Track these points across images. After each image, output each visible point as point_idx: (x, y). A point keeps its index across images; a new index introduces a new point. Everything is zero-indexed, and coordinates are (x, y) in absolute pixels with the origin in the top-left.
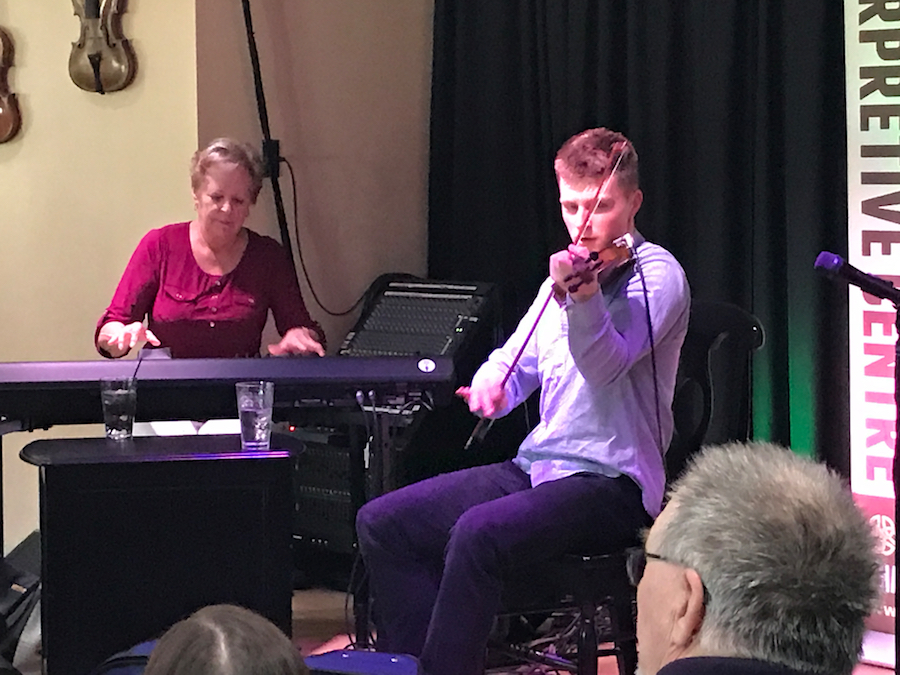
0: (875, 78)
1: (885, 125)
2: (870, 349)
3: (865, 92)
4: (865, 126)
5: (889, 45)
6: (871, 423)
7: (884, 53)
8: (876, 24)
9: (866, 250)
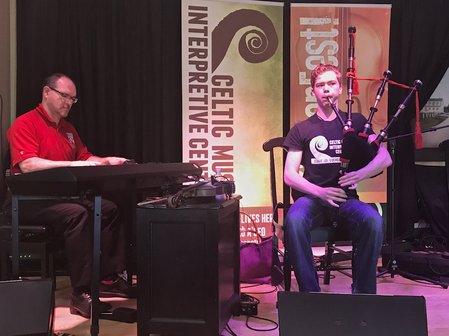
0: (194, 76)
1: (199, 91)
3: (190, 80)
4: (191, 91)
5: (200, 66)
7: (198, 68)
8: (195, 59)
9: (191, 131)
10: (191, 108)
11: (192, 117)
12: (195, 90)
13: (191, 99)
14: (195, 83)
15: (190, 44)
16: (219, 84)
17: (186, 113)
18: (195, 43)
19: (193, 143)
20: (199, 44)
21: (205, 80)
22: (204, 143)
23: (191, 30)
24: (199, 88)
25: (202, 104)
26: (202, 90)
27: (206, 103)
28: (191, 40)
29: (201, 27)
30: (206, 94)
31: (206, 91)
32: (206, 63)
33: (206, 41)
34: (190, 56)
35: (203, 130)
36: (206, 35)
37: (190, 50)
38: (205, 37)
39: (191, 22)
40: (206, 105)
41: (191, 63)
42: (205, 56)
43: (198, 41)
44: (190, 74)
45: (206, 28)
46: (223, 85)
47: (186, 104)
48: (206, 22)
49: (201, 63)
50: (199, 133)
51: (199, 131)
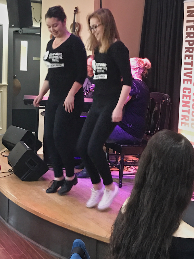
0: (188, 49)
1: (189, 58)
2: (183, 102)
3: (186, 52)
4: (185, 59)
5: (190, 43)
6: (182, 116)
8: (189, 39)
9: (184, 83)
10: (185, 69)
11: (185, 74)
12: (187, 58)
13: (185, 64)
14: (188, 53)
15: (187, 30)
17: (183, 71)
18: (189, 29)
19: (185, 90)
20: (190, 30)
21: (192, 52)
22: (189, 91)
23: (188, 21)
24: (189, 56)
26: (191, 58)
28: (187, 27)
29: (192, 18)
30: (192, 60)
34: (186, 37)
35: (189, 82)
37: (187, 33)
39: (188, 16)
40: (192, 67)
41: (186, 41)
42: (193, 37)
43: (191, 27)
44: (186, 48)
47: (183, 66)
49: (191, 41)
50: (187, 84)
51: (187, 83)
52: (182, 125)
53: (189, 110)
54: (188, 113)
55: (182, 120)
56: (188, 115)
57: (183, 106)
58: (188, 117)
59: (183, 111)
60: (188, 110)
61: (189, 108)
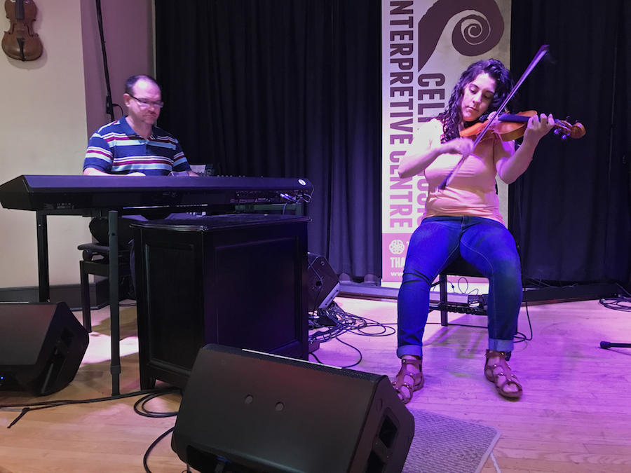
0: (397, 77)
1: (402, 94)
2: (392, 179)
3: (392, 82)
4: (392, 95)
5: (404, 64)
6: (392, 207)
7: (401, 67)
8: (398, 56)
9: (392, 142)
10: (393, 115)
11: (393, 126)
12: (397, 94)
13: (393, 105)
14: (398, 84)
15: (392, 39)
16: (427, 84)
17: (387, 121)
18: (397, 38)
19: (396, 157)
20: (402, 38)
21: (410, 81)
23: (393, 23)
24: (402, 91)
25: (405, 109)
26: (407, 93)
27: (411, 108)
28: (393, 34)
29: (406, 17)
30: (411, 97)
31: (411, 94)
32: (411, 61)
33: (411, 34)
34: (392, 54)
35: (406, 141)
36: (411, 26)
37: (392, 46)
38: (411, 29)
39: (392, 12)
40: (411, 111)
41: (392, 61)
42: (410, 52)
43: (402, 34)
44: (392, 75)
45: (411, 18)
46: (432, 85)
47: (387, 110)
48: (411, 12)
49: (406, 60)
50: (402, 144)
51: (402, 142)
52: (392, 226)
53: (411, 193)
54: (407, 200)
55: (391, 215)
56: (410, 203)
57: (392, 187)
58: (410, 207)
59: (392, 197)
60: (407, 194)
61: (410, 190)
